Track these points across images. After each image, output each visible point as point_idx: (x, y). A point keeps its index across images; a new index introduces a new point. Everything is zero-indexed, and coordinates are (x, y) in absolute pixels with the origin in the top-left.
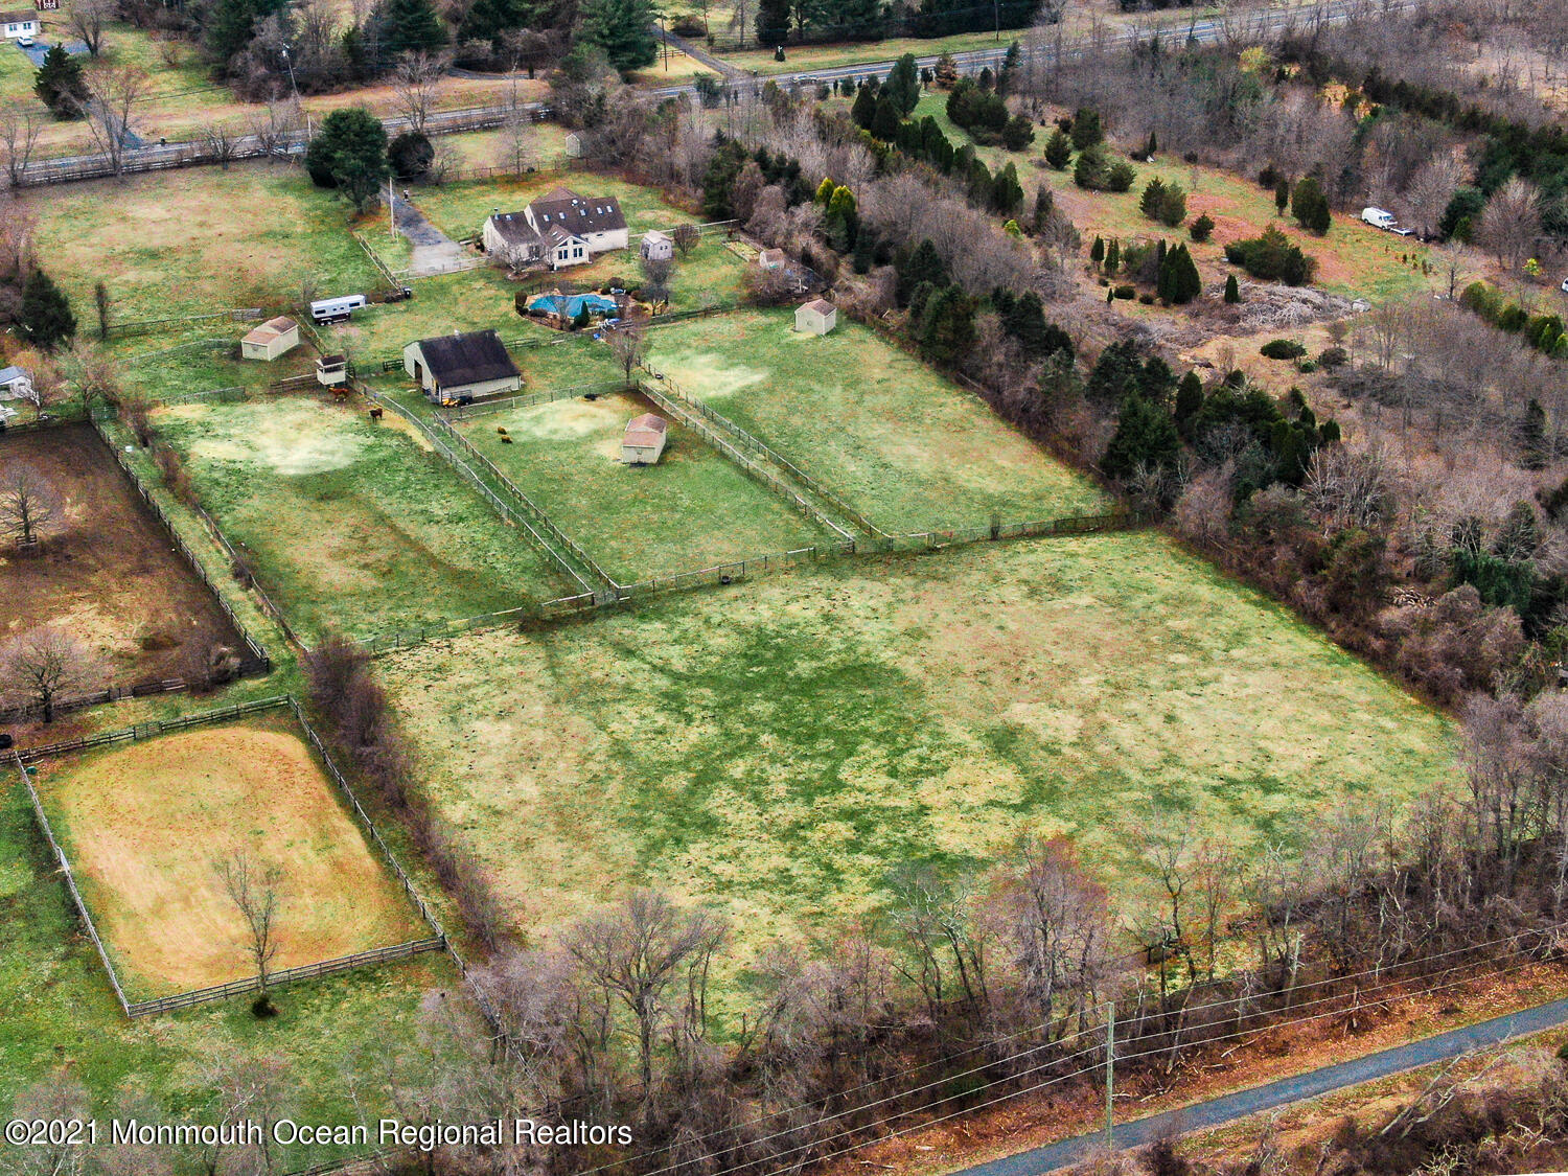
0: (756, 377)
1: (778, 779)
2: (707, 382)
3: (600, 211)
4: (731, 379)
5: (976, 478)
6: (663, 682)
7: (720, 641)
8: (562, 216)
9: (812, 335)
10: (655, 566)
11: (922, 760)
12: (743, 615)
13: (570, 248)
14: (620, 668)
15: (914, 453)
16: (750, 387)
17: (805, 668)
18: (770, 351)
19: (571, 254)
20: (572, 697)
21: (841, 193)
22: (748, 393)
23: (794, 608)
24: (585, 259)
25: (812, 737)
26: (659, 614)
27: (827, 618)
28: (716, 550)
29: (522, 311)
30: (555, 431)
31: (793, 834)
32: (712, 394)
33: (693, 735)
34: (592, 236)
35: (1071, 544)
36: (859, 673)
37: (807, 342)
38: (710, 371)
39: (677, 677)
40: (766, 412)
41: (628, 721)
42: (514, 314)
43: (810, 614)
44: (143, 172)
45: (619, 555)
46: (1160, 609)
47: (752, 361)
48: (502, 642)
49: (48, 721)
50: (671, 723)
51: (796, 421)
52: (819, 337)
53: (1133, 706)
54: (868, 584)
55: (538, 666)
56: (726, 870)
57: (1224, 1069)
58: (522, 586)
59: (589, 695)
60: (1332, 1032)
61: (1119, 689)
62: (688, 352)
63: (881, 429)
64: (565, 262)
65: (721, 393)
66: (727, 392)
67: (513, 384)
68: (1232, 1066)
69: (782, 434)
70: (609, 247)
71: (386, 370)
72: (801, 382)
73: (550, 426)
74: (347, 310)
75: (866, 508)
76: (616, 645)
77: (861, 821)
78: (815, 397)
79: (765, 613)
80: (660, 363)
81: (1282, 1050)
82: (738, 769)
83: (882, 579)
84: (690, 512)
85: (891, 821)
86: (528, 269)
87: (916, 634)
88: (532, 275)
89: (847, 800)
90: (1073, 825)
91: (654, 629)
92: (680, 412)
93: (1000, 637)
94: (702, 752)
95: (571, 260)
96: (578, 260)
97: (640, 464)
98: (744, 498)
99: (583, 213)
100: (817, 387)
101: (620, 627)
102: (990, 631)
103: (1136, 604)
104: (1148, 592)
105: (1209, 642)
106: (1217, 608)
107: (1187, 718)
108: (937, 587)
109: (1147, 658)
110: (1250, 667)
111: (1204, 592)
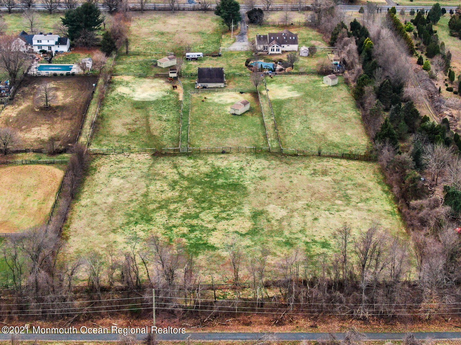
0: (297, 95)
1: (182, 212)
2: (281, 94)
3: (290, 38)
4: (289, 94)
5: (334, 137)
6: (176, 177)
7: (204, 169)
8: (278, 38)
9: (327, 85)
11: (228, 215)
12: (218, 163)
13: (275, 48)
14: (169, 171)
15: (322, 126)
16: (292, 98)
17: (220, 181)
18: (309, 88)
19: (275, 50)
20: (147, 176)
21: (369, 43)
23: (234, 164)
24: (280, 52)
25: (203, 202)
26: (195, 158)
27: (241, 169)
28: (230, 143)
29: (246, 65)
30: (221, 101)
31: (170, 228)
33: (170, 194)
34: (285, 46)
35: (344, 162)
36: (235, 186)
37: (322, 88)
38: (285, 91)
39: (182, 177)
41: (156, 186)
42: (244, 65)
44: (182, 10)
45: (201, 139)
46: (349, 187)
47: (300, 90)
48: (144, 157)
49: (5, 154)
50: (168, 189)
51: (295, 110)
52: (329, 86)
53: (308, 212)
54: (264, 161)
55: (147, 166)
56: (141, 234)
57: (225, 325)
58: (165, 143)
59: (153, 177)
60: (269, 323)
61: (309, 207)
62: (284, 84)
64: (273, 52)
66: (283, 98)
67: (222, 85)
68: (228, 325)
69: (286, 113)
70: (291, 50)
71: (191, 75)
72: (309, 99)
74: (196, 57)
76: (174, 164)
77: (193, 229)
78: (308, 104)
79: (225, 163)
80: (272, 86)
81: (248, 324)
82: (173, 206)
83: (270, 160)
84: (234, 130)
85: (202, 231)
86: (260, 53)
87: (262, 178)
88: (260, 55)
89: (195, 222)
90: (253, 243)
91: (189, 162)
92: (263, 101)
93: (288, 184)
94: (168, 199)
95: (275, 52)
96: (278, 52)
97: (235, 114)
99: (285, 38)
101: (181, 159)
102: (287, 182)
103: (344, 183)
104: (352, 181)
105: (354, 199)
106: (369, 190)
107: (321, 220)
108: (285, 166)
109: (328, 200)
110: (359, 209)
111: (371, 184)
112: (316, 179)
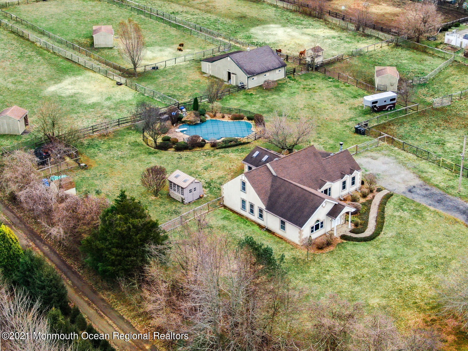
0: (52, 89)
2: (85, 85)
4: (70, 87)
16: (56, 83)
22: (57, 80)
30: (161, 50)
32: (79, 78)
38: (86, 92)
51: (21, 66)
62: (108, 103)
65: (73, 79)
66: (69, 80)
69: (29, 57)
72: (20, 87)
73: (165, 53)
78: (11, 79)
80: (125, 94)
92: (95, 64)
100: (10, 86)
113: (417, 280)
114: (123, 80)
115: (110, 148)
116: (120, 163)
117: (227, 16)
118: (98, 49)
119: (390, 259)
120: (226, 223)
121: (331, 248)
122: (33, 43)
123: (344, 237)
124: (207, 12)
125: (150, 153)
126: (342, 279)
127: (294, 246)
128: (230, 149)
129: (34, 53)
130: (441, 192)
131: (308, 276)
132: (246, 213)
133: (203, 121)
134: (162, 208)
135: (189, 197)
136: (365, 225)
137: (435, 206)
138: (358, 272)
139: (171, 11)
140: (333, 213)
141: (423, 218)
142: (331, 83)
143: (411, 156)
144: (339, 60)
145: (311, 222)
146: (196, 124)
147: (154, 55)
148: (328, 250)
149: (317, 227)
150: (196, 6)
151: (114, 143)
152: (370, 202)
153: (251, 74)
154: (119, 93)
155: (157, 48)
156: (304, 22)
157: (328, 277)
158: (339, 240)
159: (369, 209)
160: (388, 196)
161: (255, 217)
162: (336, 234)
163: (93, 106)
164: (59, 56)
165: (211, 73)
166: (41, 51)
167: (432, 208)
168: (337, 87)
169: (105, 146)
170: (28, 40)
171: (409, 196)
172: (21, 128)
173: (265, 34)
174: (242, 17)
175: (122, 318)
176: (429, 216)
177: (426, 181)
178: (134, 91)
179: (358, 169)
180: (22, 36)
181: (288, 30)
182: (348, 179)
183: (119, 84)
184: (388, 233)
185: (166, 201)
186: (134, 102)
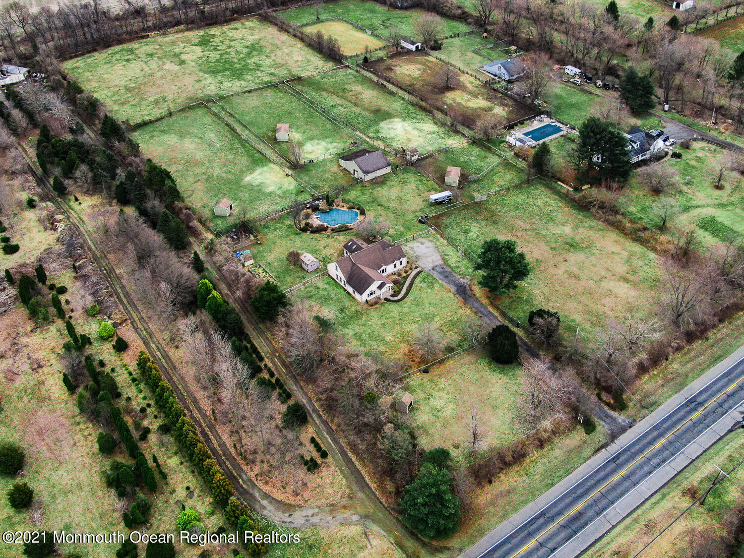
0: (248, 178)
1: (233, 55)
2: (268, 176)
4: (258, 177)
6: (262, 69)
7: (249, 77)
10: (270, 96)
11: (201, 59)
12: (243, 83)
14: (272, 70)
15: (189, 146)
16: (251, 173)
17: (227, 73)
18: (244, 195)
20: (282, 65)
22: (251, 169)
23: (230, 85)
25: (225, 62)
26: (266, 83)
27: (221, 83)
28: (253, 101)
30: (318, 144)
31: (229, 47)
32: (265, 169)
33: (253, 60)
36: (214, 72)
38: (267, 182)
39: (258, 70)
40: (243, 161)
41: (268, 62)
43: (226, 83)
45: (281, 98)
46: (131, 99)
47: (251, 188)
48: (304, 74)
50: (258, 62)
51: (231, 157)
53: (150, 72)
54: (210, 93)
55: (293, 70)
56: (243, 41)
58: (305, 89)
59: (277, 66)
61: (152, 75)
62: (279, 192)
63: (199, 156)
65: (261, 169)
66: (259, 171)
69: (237, 149)
72: (230, 176)
73: (321, 147)
75: (208, 119)
76: (275, 76)
77: (216, 49)
78: (224, 169)
79: (238, 83)
80: (290, 184)
82: (242, 56)
83: (205, 95)
84: (263, 112)
85: (210, 50)
87: (199, 81)
89: (219, 52)
91: (267, 79)
92: (275, 157)
93: (177, 84)
94: (250, 58)
98: (247, 118)
100: (224, 175)
101: (275, 80)
102: (179, 84)
103: (137, 100)
104: (132, 105)
105: (123, 91)
106: (115, 102)
107: (138, 71)
108: (190, 95)
109: (141, 84)
110: (116, 86)
111: (116, 107)
112: (159, 96)
113: (414, 327)
114: (290, 172)
115: (275, 229)
116: (279, 241)
117: (367, 109)
118: (280, 142)
119: (405, 314)
120: (327, 286)
121: (377, 306)
122: (239, 135)
123: (386, 299)
124: (356, 104)
125: (297, 234)
126: (377, 325)
127: (359, 303)
128: (341, 233)
129: (239, 146)
130: (450, 270)
131: (361, 322)
132: (339, 281)
133: (331, 210)
134: (296, 275)
135: (310, 269)
136: (399, 292)
137: (443, 280)
138: (386, 321)
139: (331, 103)
140: (380, 287)
141: (432, 288)
142: (419, 178)
143: (445, 242)
144: (431, 156)
145: (368, 291)
146: (327, 212)
147: (313, 148)
148: (375, 307)
149: (371, 294)
150: (349, 99)
151: (279, 225)
152: (408, 275)
153: (366, 172)
154: (287, 184)
155: (316, 141)
156: (418, 117)
157: (370, 323)
158: (383, 301)
159: (405, 282)
160: (420, 272)
161: (342, 284)
162: (382, 297)
163: (270, 194)
164: (255, 149)
165: (344, 167)
166: (244, 143)
167: (440, 282)
168: (421, 181)
169: (273, 228)
170: (237, 133)
171: (432, 272)
172: (228, 212)
173: (389, 129)
174: (377, 111)
175: (268, 338)
176: (436, 287)
177: (445, 261)
178: (295, 182)
179: (404, 256)
180: (233, 130)
181: (405, 124)
182: (397, 263)
183: (288, 175)
184: (410, 297)
185: (299, 270)
186: (294, 192)
